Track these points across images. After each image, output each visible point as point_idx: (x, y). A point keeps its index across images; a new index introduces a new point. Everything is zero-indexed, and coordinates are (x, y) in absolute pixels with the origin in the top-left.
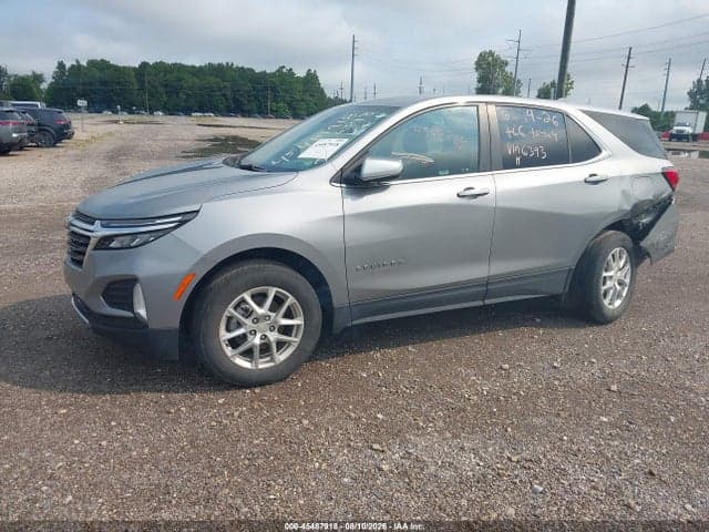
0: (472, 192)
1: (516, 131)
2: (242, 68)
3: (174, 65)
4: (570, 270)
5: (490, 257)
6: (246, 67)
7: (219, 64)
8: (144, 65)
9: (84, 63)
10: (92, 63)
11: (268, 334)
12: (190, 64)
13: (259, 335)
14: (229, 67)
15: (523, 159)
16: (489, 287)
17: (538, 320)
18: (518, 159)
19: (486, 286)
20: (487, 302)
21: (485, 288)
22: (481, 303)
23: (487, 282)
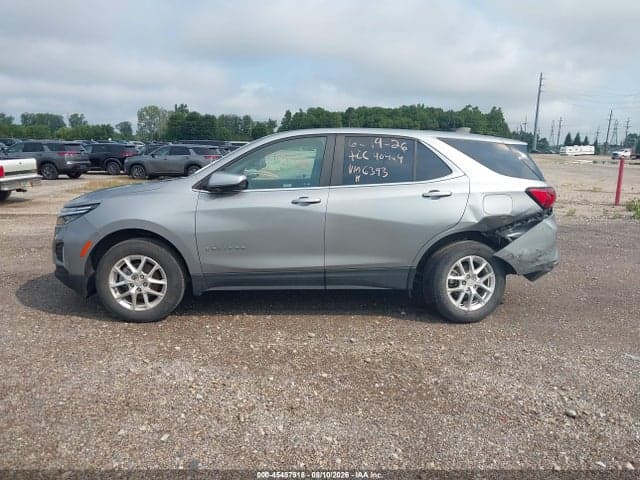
0: (307, 200)
1: (360, 155)
2: (432, 108)
3: (374, 108)
4: (410, 270)
5: (324, 251)
6: (436, 107)
7: (411, 107)
8: (350, 110)
9: (305, 111)
10: (311, 111)
11: (142, 287)
12: (387, 107)
13: (135, 288)
14: (421, 108)
15: (363, 177)
16: (327, 275)
17: (403, 313)
18: (358, 178)
19: (324, 274)
20: (328, 287)
21: (322, 275)
22: (322, 288)
23: (325, 271)
